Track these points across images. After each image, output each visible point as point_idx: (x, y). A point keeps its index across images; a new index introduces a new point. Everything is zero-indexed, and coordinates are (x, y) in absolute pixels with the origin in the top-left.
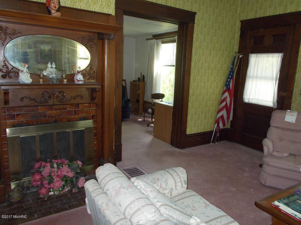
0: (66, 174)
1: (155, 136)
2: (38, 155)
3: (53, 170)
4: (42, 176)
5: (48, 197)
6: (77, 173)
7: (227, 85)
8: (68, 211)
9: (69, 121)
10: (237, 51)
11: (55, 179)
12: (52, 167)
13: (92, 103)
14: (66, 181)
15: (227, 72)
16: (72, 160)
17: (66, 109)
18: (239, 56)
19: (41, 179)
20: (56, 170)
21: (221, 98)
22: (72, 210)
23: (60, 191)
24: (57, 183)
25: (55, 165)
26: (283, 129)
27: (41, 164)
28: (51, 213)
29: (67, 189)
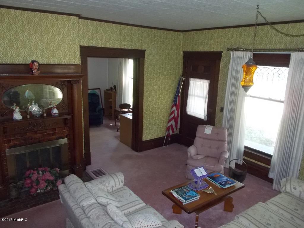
0: (48, 178)
1: (121, 141)
2: (28, 165)
3: (39, 176)
4: (32, 180)
5: (36, 194)
6: (56, 176)
7: (175, 101)
8: (51, 203)
9: (49, 141)
10: (182, 74)
11: (41, 182)
12: (38, 173)
13: (66, 127)
14: (49, 183)
15: (174, 91)
16: (52, 167)
17: (46, 133)
18: (183, 79)
19: (31, 182)
20: (41, 175)
21: (171, 111)
22: (53, 202)
23: (44, 190)
24: (42, 184)
25: (41, 172)
26: (204, 138)
27: (30, 172)
28: (39, 204)
29: (49, 188)
